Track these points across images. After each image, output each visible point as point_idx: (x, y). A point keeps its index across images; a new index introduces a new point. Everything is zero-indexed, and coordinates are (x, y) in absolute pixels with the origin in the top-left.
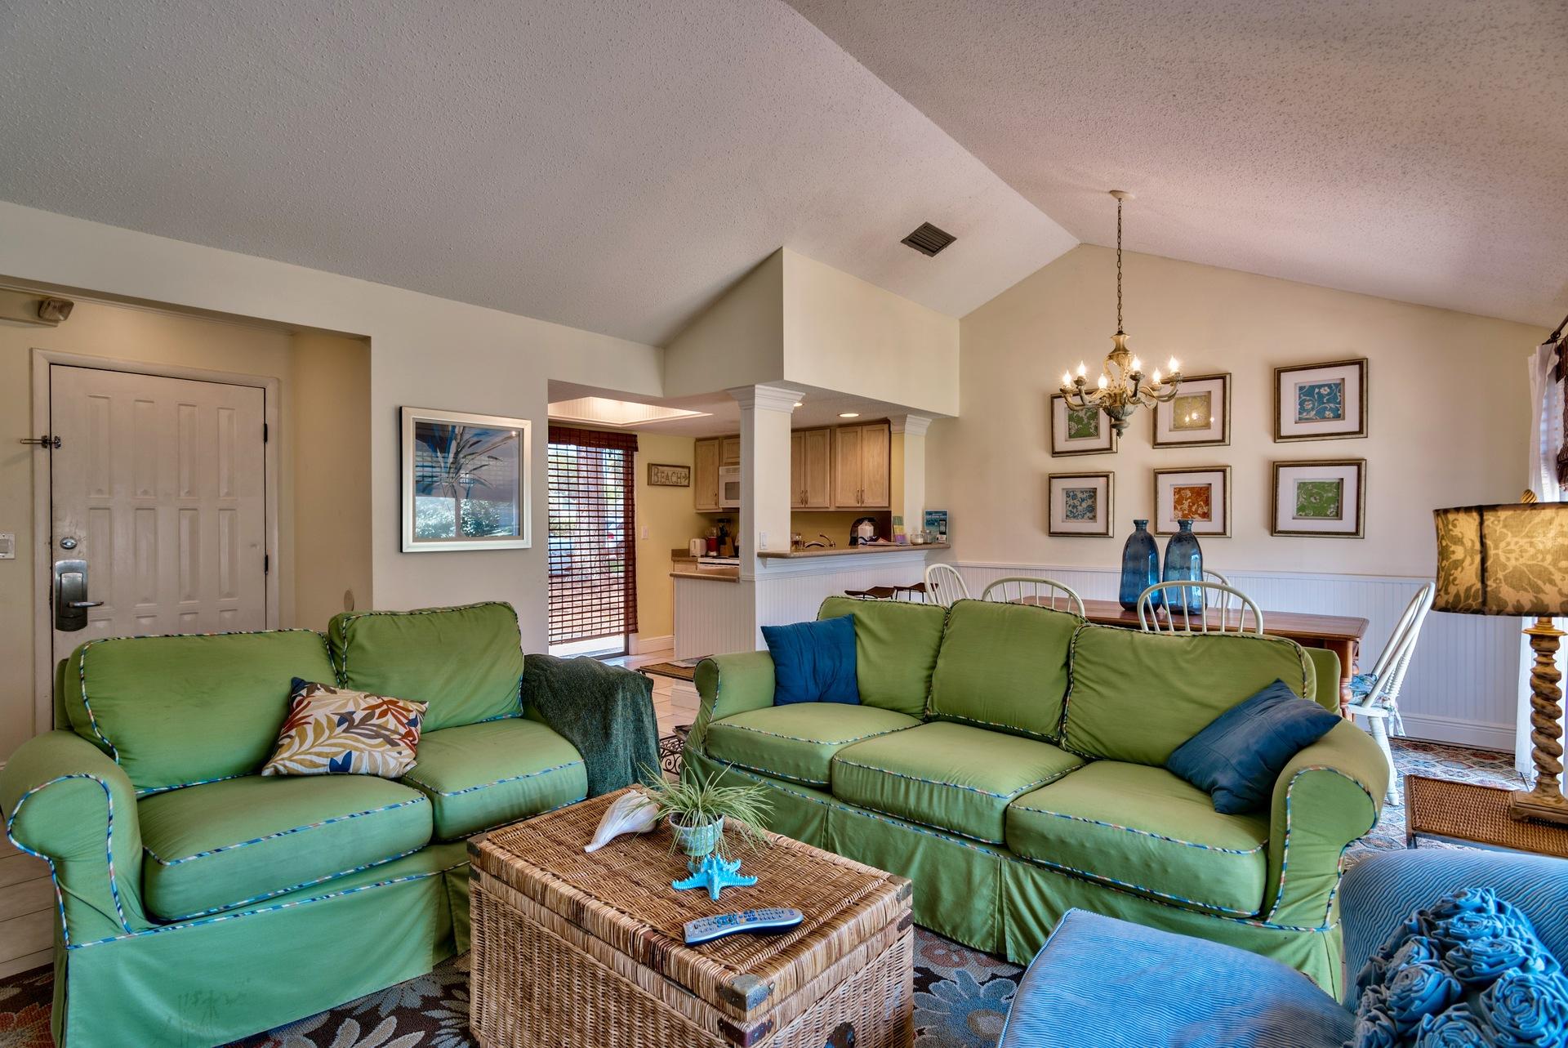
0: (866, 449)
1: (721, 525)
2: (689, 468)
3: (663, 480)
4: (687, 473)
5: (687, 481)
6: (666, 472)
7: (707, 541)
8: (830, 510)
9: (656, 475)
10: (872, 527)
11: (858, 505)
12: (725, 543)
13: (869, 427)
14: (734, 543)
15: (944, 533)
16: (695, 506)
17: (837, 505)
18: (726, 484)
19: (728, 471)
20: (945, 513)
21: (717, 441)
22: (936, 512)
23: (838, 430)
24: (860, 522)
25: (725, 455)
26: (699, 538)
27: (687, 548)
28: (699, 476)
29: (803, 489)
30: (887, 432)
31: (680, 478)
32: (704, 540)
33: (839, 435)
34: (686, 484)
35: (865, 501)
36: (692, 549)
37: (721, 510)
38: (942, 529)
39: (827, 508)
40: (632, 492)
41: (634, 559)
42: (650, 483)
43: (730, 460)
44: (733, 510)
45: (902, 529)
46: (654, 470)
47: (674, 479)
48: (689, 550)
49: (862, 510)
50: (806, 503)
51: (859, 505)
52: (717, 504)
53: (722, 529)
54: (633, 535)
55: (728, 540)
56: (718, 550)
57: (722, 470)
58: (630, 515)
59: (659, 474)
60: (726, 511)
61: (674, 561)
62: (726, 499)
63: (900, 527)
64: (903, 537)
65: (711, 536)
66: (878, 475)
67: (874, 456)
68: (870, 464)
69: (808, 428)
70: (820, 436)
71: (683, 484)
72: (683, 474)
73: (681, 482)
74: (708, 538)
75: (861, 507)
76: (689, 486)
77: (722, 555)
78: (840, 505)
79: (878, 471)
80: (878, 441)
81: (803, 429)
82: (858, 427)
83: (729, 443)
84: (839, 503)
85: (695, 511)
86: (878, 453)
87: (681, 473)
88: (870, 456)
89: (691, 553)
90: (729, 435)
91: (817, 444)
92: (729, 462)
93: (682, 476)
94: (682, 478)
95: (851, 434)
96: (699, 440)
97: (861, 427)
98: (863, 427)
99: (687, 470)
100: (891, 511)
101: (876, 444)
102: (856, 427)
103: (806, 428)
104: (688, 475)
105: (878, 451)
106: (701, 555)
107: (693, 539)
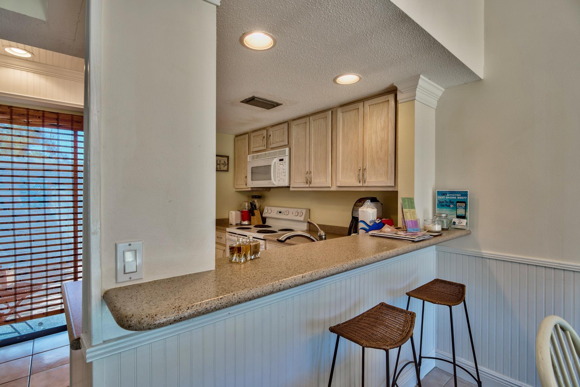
0: (368, 125)
1: (251, 200)
2: (228, 157)
4: (226, 161)
5: (226, 167)
8: (332, 189)
10: (375, 210)
11: (359, 185)
12: (253, 215)
13: (372, 101)
14: (262, 214)
15: (464, 217)
16: (234, 186)
17: (338, 185)
18: (252, 168)
19: (253, 158)
20: (465, 194)
21: (247, 135)
22: (452, 193)
23: (339, 110)
24: (361, 202)
25: (253, 145)
26: (235, 210)
27: (227, 217)
28: (236, 164)
29: (307, 170)
30: (392, 103)
32: (239, 213)
33: (340, 115)
34: (225, 168)
35: (368, 180)
36: (230, 218)
37: (250, 189)
38: (461, 212)
39: (329, 187)
43: (255, 149)
44: (261, 189)
45: (414, 213)
48: (228, 219)
49: (363, 189)
50: (310, 183)
51: (361, 185)
52: (246, 184)
53: (252, 204)
55: (257, 212)
56: (249, 220)
57: (249, 158)
62: (252, 180)
63: (412, 210)
64: (415, 223)
65: (243, 209)
66: (381, 151)
67: (377, 132)
68: (372, 135)
69: (312, 113)
70: (323, 119)
71: (221, 169)
72: (222, 162)
73: (220, 167)
74: (242, 211)
75: (363, 187)
76: (227, 171)
77: (252, 224)
78: (341, 185)
79: (382, 147)
80: (382, 115)
81: (308, 115)
82: (360, 103)
83: (254, 135)
84: (341, 182)
85: (234, 190)
86: (381, 127)
87: (220, 161)
88: (372, 132)
89: (229, 224)
90: (255, 129)
91: (320, 127)
92: (255, 151)
93: (221, 163)
94: (221, 165)
95: (352, 111)
96: (237, 136)
97: (362, 103)
98: (365, 102)
99: (226, 159)
100: (397, 191)
101: (380, 118)
102: (358, 104)
103: (310, 114)
104: (227, 163)
105: (382, 125)
106: (236, 224)
107: (231, 212)
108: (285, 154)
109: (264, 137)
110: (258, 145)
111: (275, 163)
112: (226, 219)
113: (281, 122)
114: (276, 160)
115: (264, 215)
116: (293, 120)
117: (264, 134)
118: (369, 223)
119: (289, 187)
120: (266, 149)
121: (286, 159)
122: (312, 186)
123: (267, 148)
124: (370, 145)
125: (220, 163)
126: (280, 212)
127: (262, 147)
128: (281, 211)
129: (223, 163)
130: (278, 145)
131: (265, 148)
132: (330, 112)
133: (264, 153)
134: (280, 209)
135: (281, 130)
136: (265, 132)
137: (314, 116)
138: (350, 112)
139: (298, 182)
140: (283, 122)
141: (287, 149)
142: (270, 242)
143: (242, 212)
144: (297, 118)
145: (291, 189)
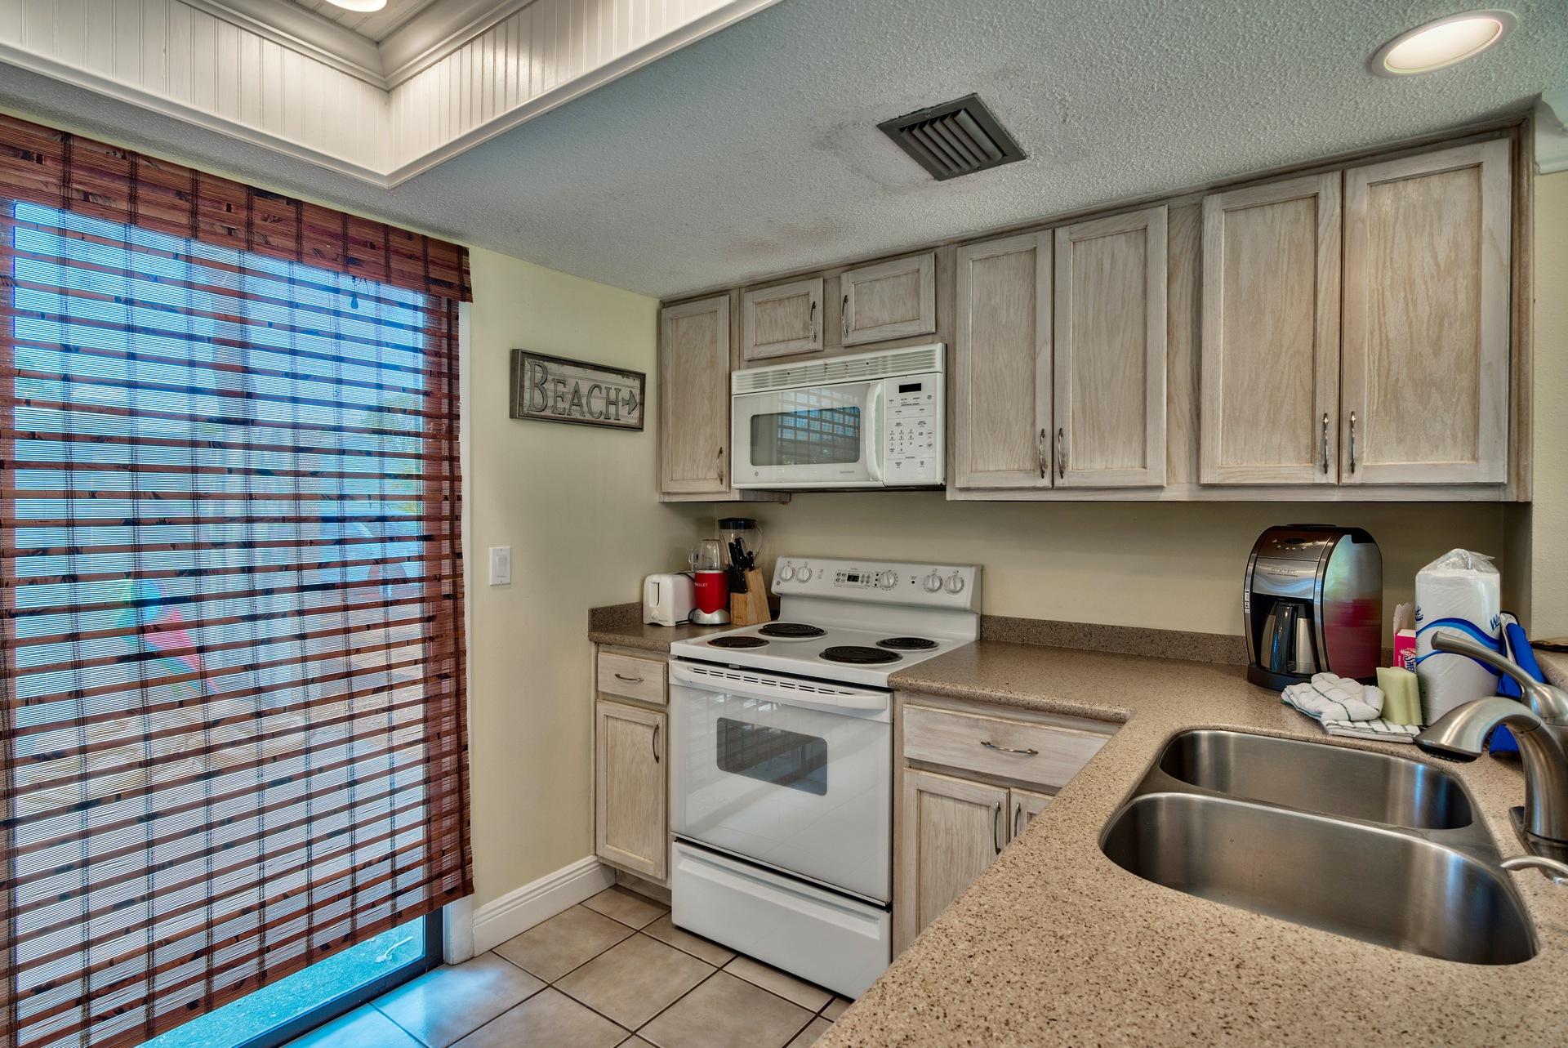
0: (1366, 258)
1: (731, 536)
2: (642, 377)
3: (560, 405)
4: (637, 392)
5: (636, 413)
6: (571, 383)
7: (693, 580)
8: (1168, 496)
9: (539, 386)
11: (1320, 479)
12: (742, 588)
13: (1376, 172)
14: (768, 585)
16: (659, 483)
17: (1211, 479)
18: (755, 419)
19: (760, 381)
21: (725, 300)
25: (750, 337)
26: (668, 570)
27: (634, 598)
28: (670, 403)
29: (1043, 424)
30: (1501, 173)
31: (615, 403)
32: (683, 581)
33: (1217, 221)
34: (633, 420)
35: (1366, 460)
36: (650, 603)
37: (736, 497)
39: (1160, 488)
40: (452, 435)
41: (459, 654)
42: (517, 411)
43: (766, 351)
44: (770, 497)
46: (532, 372)
47: (598, 405)
48: (641, 605)
49: (1336, 496)
50: (1059, 472)
51: (1331, 478)
52: (725, 476)
53: (735, 549)
54: (456, 575)
55: (753, 578)
56: (726, 606)
57: (742, 381)
58: (446, 511)
59: (550, 386)
60: (751, 497)
61: (597, 644)
62: (753, 463)
65: (705, 569)
66: (1436, 354)
67: (1413, 283)
68: (1388, 294)
69: (1062, 217)
70: (1122, 238)
71: (622, 422)
72: (625, 394)
73: (617, 414)
74: (697, 574)
75: (1338, 486)
76: (640, 428)
77: (736, 621)
78: (1224, 479)
79: (1439, 338)
80: (1440, 218)
81: (1042, 222)
82: (1324, 176)
83: (759, 301)
84: (1222, 471)
85: (658, 498)
86: (1438, 266)
87: (618, 391)
88: (1388, 282)
89: (647, 620)
90: (759, 278)
91: (1107, 266)
92: (763, 355)
93: (620, 398)
94: (620, 404)
95: (1278, 209)
96: (667, 304)
97: (1337, 176)
98: (1350, 173)
99: (637, 383)
100: (1527, 506)
101: (1428, 229)
102: (1314, 178)
103: (1055, 219)
104: (638, 398)
105: (1441, 259)
106: (677, 622)
107: (655, 578)
108: (934, 367)
109: (814, 306)
110: (778, 336)
111: (879, 399)
112: (633, 604)
113: (899, 251)
114: (884, 390)
115: (775, 589)
116: (962, 241)
117: (811, 294)
118: (1487, 629)
119: (941, 488)
120: (821, 348)
121: (934, 384)
122: (1067, 485)
123: (824, 345)
124: (1377, 332)
125: (617, 395)
126: (853, 578)
127: (803, 342)
128: (855, 573)
129: (627, 397)
130: (887, 333)
131: (818, 346)
132: (1164, 211)
133: (821, 362)
134: (847, 568)
135: (903, 279)
136: (815, 289)
137: (1076, 227)
138: (1268, 210)
139: (992, 468)
140: (909, 249)
141: (938, 349)
142: (913, 700)
143: (697, 579)
144: (985, 234)
145: (950, 495)
